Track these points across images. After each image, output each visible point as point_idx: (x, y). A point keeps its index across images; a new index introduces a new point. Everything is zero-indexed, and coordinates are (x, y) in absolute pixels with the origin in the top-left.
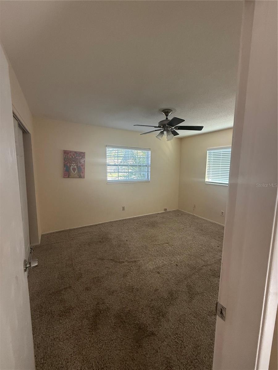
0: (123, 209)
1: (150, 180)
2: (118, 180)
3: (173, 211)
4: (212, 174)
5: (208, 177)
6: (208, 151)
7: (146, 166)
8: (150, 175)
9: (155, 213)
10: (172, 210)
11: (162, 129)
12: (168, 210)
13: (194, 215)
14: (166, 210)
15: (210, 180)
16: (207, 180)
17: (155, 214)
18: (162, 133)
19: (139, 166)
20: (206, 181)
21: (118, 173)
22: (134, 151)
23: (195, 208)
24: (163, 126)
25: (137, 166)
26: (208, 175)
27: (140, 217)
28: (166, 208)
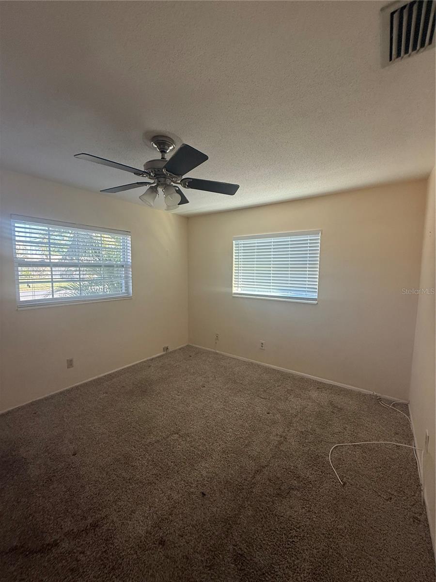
0: (70, 363)
1: (131, 295)
2: (53, 299)
3: (180, 349)
4: (242, 280)
5: (237, 285)
6: (234, 242)
7: (123, 266)
8: (131, 284)
9: (145, 359)
10: (178, 348)
11: (152, 181)
12: (170, 350)
13: (217, 352)
14: (167, 349)
15: (239, 291)
16: (235, 290)
17: (144, 362)
18: (153, 190)
19: (106, 266)
20: (233, 292)
21: (52, 282)
22: (94, 235)
23: (217, 339)
24: (156, 175)
25: (101, 266)
26: (237, 283)
27: (113, 373)
28: (166, 346)
